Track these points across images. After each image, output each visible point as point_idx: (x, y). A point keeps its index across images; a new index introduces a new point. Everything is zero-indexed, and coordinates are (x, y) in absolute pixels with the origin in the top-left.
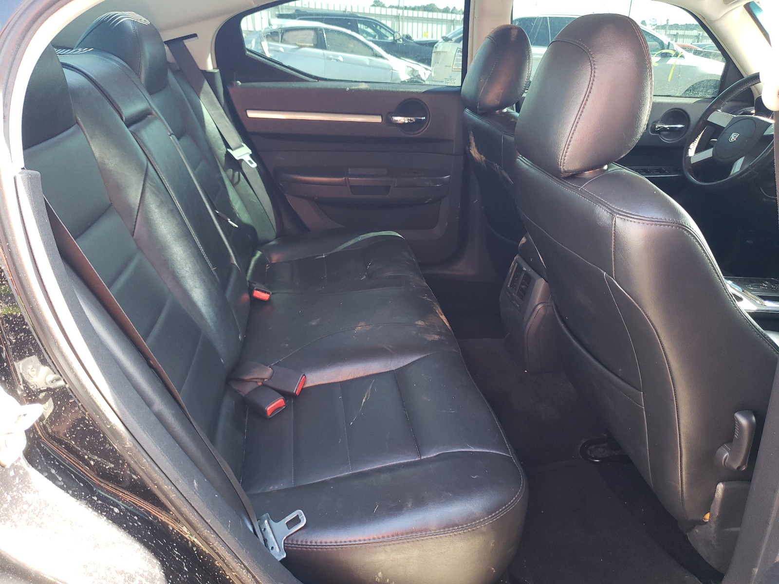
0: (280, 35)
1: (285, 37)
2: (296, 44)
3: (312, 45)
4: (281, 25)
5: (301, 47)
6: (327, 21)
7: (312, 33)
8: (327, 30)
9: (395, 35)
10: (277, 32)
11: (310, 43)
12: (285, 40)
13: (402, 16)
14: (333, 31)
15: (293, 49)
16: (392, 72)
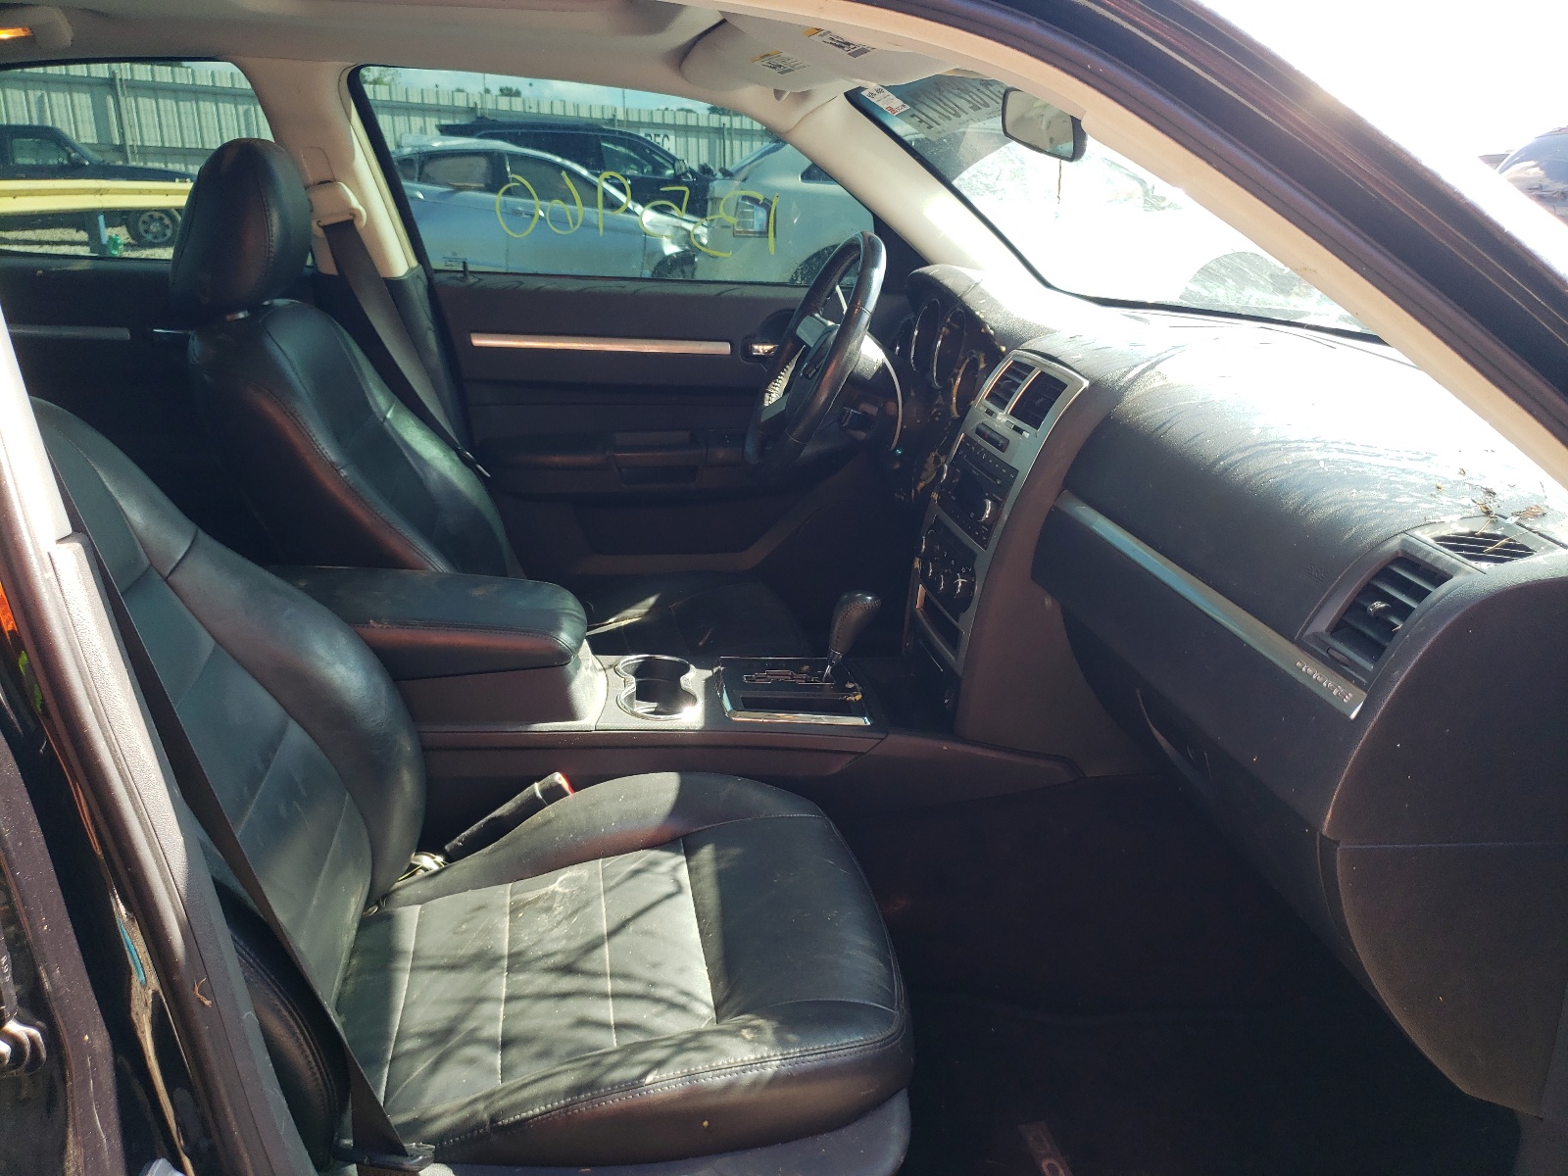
0: (417, 166)
1: (428, 169)
2: (449, 185)
3: (482, 185)
4: (419, 146)
5: (460, 189)
6: (516, 140)
7: (483, 162)
8: (513, 156)
9: (676, 165)
10: (411, 160)
11: (478, 181)
12: (428, 176)
13: (729, 129)
14: (526, 157)
15: (442, 193)
16: (645, 238)
